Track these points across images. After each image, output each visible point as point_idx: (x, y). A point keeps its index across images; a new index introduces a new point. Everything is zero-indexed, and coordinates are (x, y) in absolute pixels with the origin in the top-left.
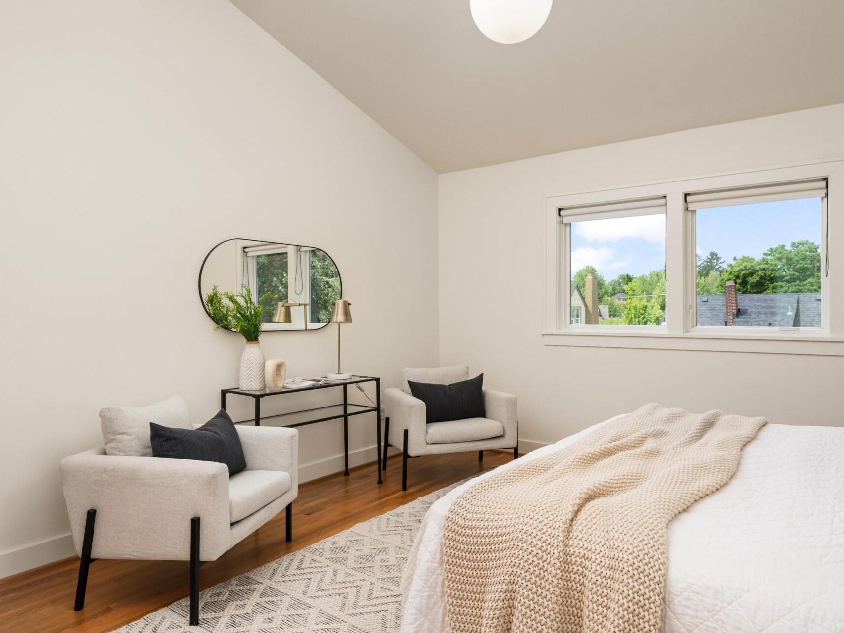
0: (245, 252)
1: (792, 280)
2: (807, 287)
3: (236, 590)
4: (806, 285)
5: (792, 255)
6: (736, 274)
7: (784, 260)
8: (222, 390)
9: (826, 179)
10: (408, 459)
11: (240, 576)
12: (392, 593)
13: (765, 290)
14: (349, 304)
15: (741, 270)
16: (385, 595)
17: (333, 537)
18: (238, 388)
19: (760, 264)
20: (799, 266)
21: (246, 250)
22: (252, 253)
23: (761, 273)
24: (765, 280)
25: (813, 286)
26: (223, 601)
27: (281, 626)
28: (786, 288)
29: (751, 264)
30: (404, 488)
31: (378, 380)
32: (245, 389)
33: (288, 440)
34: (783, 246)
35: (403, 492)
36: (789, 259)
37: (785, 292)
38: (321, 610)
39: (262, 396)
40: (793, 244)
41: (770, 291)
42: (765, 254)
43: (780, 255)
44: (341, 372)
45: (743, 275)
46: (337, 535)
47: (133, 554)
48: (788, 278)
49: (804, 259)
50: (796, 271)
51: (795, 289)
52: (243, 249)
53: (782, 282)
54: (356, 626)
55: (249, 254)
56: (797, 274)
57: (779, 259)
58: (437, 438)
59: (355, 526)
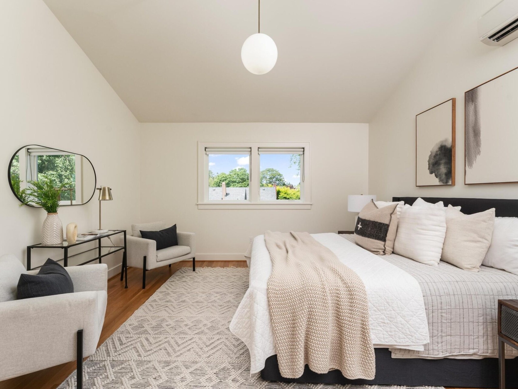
0: (28, 152)
1: (239, 183)
2: (244, 185)
3: (91, 371)
4: (243, 184)
5: (239, 173)
6: (220, 179)
7: (236, 175)
8: (28, 247)
9: (304, 148)
10: (146, 272)
11: (85, 362)
12: (187, 339)
13: (230, 186)
14: (111, 189)
15: (222, 178)
16: (185, 341)
17: (126, 322)
18: (41, 244)
19: (228, 176)
20: (241, 177)
21: (29, 151)
22: (35, 154)
23: (229, 179)
24: (230, 182)
25: (245, 185)
26: (88, 380)
27: (143, 378)
28: (237, 186)
29: (225, 176)
30: (144, 287)
31: (125, 232)
32: (49, 244)
33: (104, 271)
34: (236, 170)
35: (144, 289)
36: (238, 175)
37: (237, 187)
38: (157, 361)
39: (69, 247)
40: (239, 169)
41: (232, 186)
42: (230, 172)
43: (235, 173)
44: (101, 229)
45: (223, 180)
46: (127, 320)
47: (17, 373)
48: (237, 181)
49: (243, 175)
50: (240, 179)
51: (240, 186)
52: (27, 150)
53: (236, 183)
54: (185, 360)
55: (33, 154)
56: (240, 180)
57: (235, 174)
58: (162, 258)
59: (135, 313)
